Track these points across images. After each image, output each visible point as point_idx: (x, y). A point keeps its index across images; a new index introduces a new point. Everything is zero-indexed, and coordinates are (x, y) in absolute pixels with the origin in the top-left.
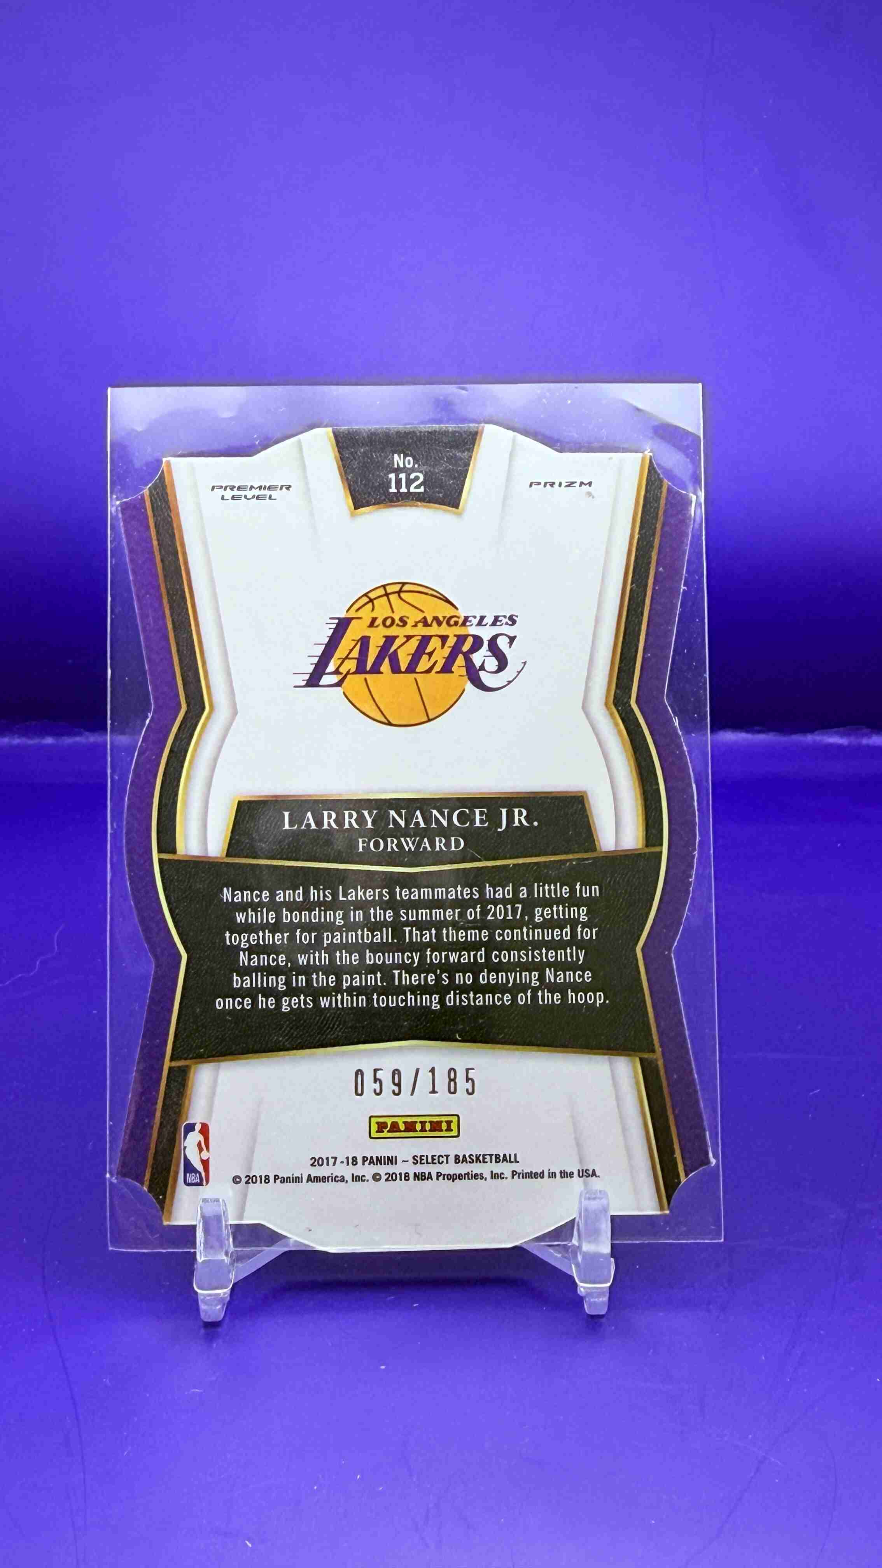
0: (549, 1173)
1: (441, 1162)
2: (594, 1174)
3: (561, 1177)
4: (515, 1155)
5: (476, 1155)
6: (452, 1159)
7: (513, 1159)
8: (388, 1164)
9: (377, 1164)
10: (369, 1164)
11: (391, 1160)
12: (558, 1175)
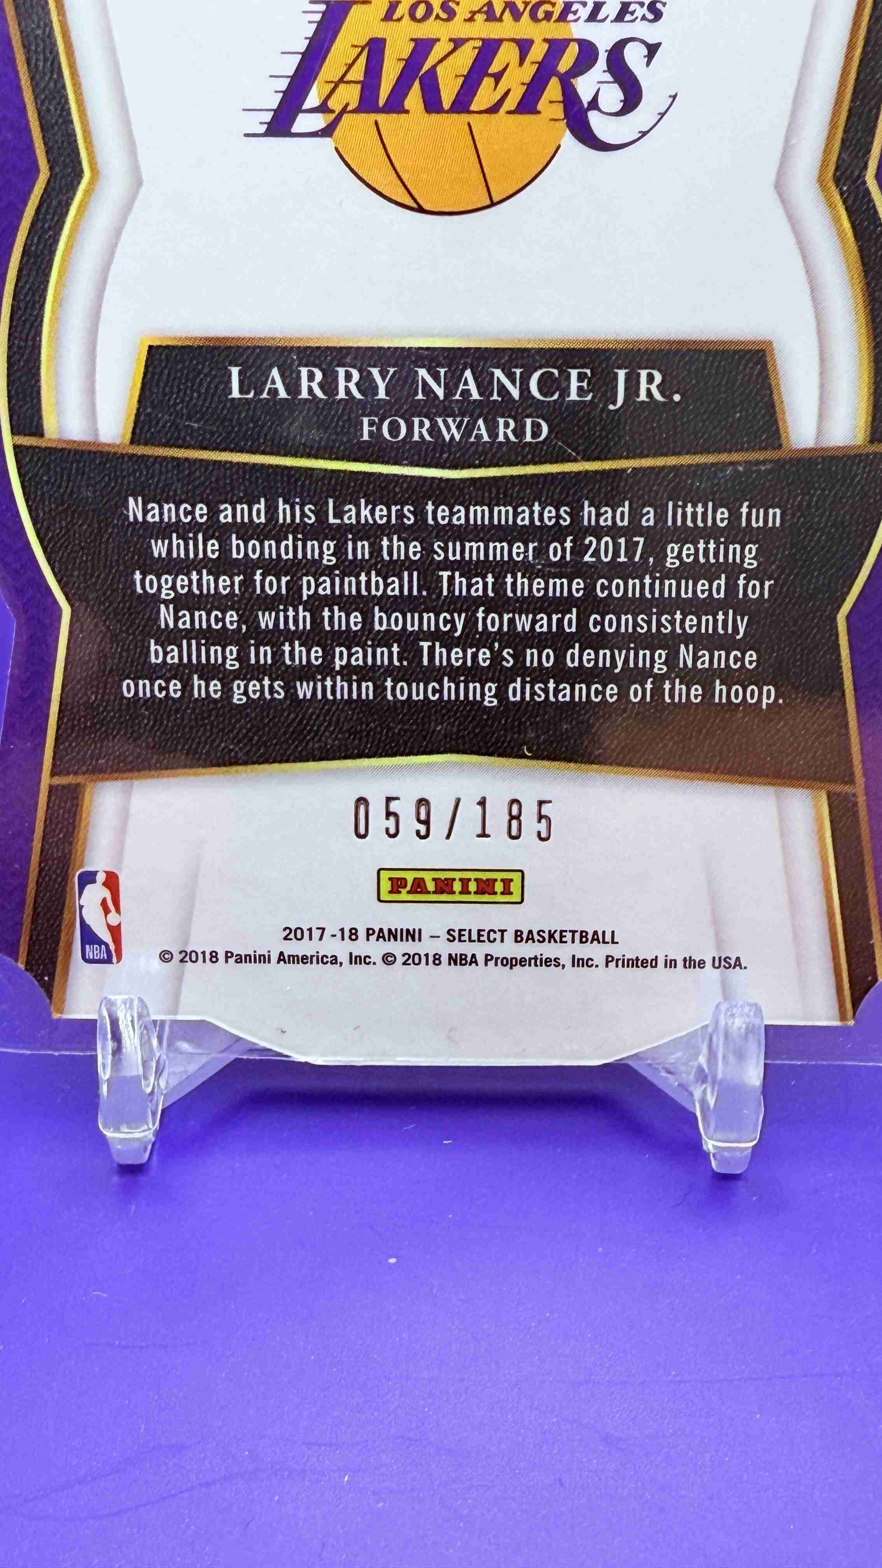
0: (666, 960)
1: (492, 939)
2: (738, 963)
3: (685, 967)
4: (613, 932)
5: (550, 931)
6: (509, 936)
7: (608, 938)
8: (407, 940)
9: (389, 940)
10: (377, 940)
11: (412, 935)
12: (680, 963)
